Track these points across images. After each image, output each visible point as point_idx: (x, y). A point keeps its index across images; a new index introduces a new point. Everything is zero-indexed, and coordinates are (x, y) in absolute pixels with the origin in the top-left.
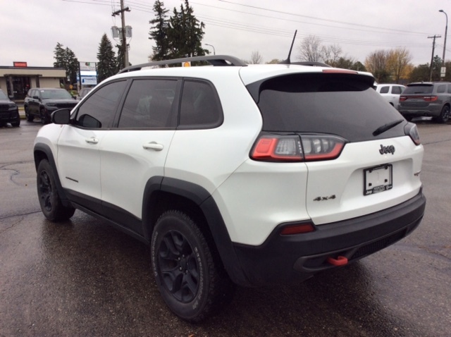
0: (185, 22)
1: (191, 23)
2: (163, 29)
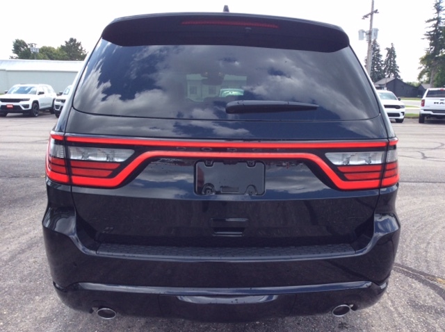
2: (440, 28)
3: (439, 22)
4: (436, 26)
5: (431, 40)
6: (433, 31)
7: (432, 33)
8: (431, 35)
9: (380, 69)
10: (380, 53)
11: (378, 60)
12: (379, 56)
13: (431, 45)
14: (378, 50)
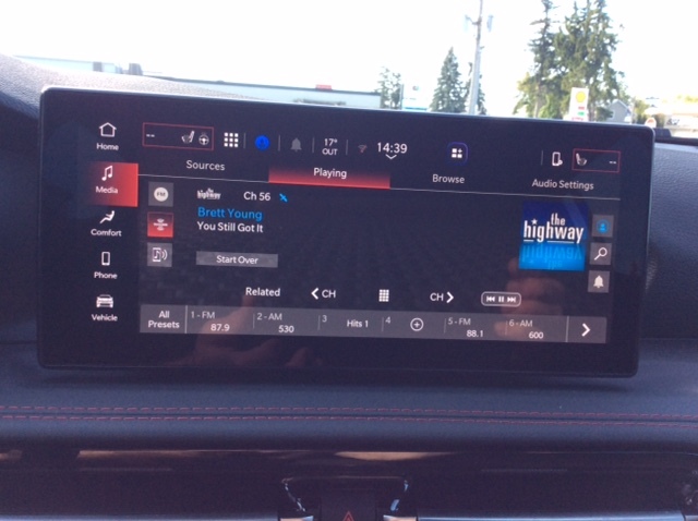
0: (589, 24)
1: (600, 25)
2: (549, 34)
3: (547, 26)
4: (544, 31)
5: (536, 53)
6: (541, 39)
7: (538, 43)
8: (536, 45)
9: (458, 96)
10: (459, 70)
11: (455, 82)
12: (457, 74)
13: (536, 60)
14: (456, 65)
